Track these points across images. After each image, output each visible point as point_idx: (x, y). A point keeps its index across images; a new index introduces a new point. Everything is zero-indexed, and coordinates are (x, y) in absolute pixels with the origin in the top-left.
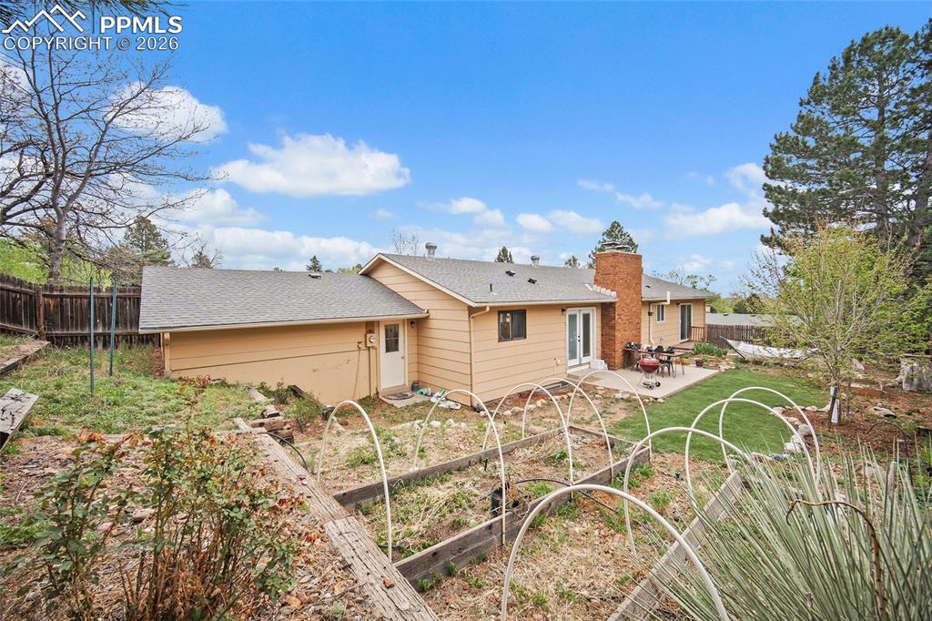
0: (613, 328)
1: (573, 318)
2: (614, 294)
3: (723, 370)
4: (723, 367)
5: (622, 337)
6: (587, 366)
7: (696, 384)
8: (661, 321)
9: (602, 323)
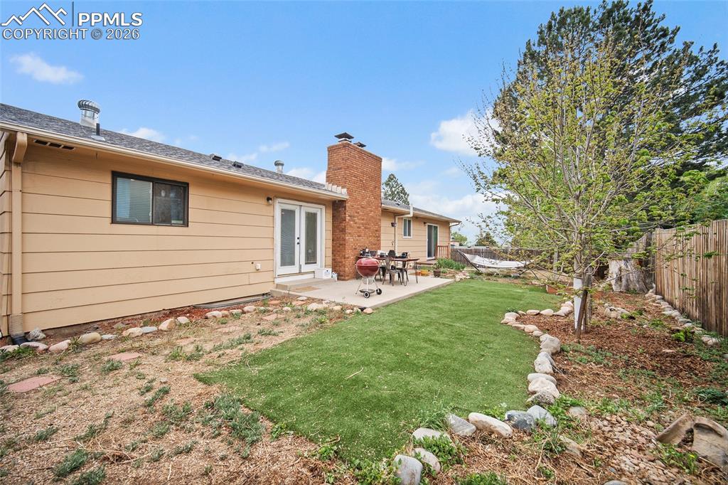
0: (343, 231)
1: (288, 216)
2: (345, 191)
3: (458, 279)
4: (458, 277)
5: (353, 241)
6: (311, 276)
7: (426, 292)
8: (407, 237)
9: (334, 227)
